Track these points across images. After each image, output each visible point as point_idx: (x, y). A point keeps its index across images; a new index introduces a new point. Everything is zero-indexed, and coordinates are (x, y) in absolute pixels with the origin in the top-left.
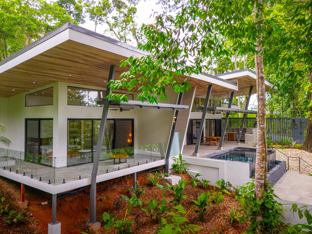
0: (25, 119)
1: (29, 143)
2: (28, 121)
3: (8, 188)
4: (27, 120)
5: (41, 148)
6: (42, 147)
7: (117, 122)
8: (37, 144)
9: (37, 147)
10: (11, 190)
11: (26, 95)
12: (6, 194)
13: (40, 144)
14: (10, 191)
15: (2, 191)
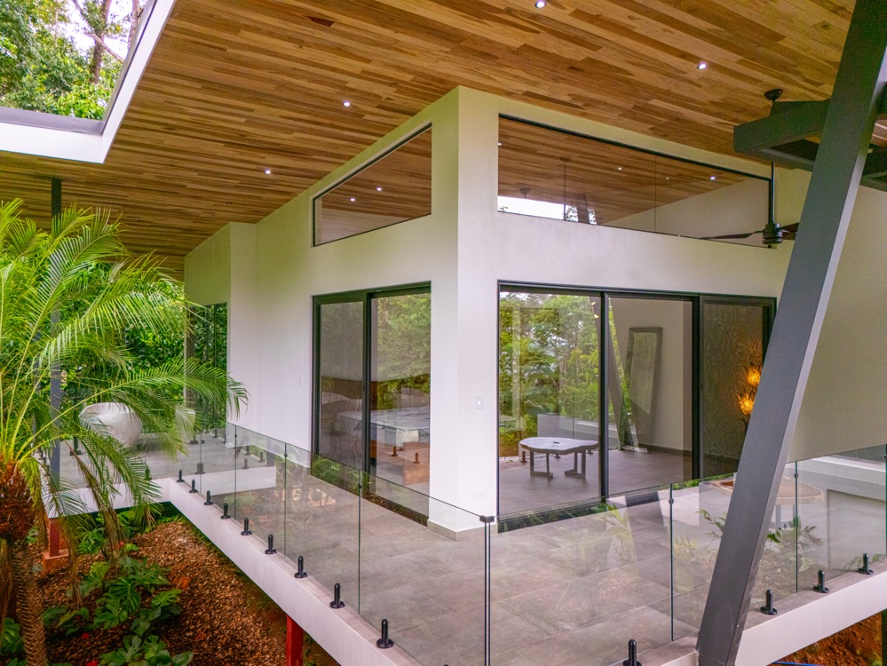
0: (314, 297)
1: (325, 399)
2: (324, 307)
3: (237, 606)
4: (319, 302)
5: (372, 421)
6: (380, 419)
7: (706, 308)
8: (359, 402)
9: (359, 417)
10: (249, 621)
11: (314, 200)
12: (226, 646)
13: (372, 404)
14: (245, 627)
15: (211, 622)
